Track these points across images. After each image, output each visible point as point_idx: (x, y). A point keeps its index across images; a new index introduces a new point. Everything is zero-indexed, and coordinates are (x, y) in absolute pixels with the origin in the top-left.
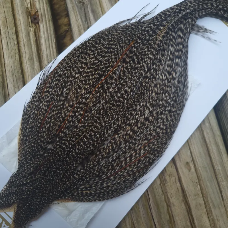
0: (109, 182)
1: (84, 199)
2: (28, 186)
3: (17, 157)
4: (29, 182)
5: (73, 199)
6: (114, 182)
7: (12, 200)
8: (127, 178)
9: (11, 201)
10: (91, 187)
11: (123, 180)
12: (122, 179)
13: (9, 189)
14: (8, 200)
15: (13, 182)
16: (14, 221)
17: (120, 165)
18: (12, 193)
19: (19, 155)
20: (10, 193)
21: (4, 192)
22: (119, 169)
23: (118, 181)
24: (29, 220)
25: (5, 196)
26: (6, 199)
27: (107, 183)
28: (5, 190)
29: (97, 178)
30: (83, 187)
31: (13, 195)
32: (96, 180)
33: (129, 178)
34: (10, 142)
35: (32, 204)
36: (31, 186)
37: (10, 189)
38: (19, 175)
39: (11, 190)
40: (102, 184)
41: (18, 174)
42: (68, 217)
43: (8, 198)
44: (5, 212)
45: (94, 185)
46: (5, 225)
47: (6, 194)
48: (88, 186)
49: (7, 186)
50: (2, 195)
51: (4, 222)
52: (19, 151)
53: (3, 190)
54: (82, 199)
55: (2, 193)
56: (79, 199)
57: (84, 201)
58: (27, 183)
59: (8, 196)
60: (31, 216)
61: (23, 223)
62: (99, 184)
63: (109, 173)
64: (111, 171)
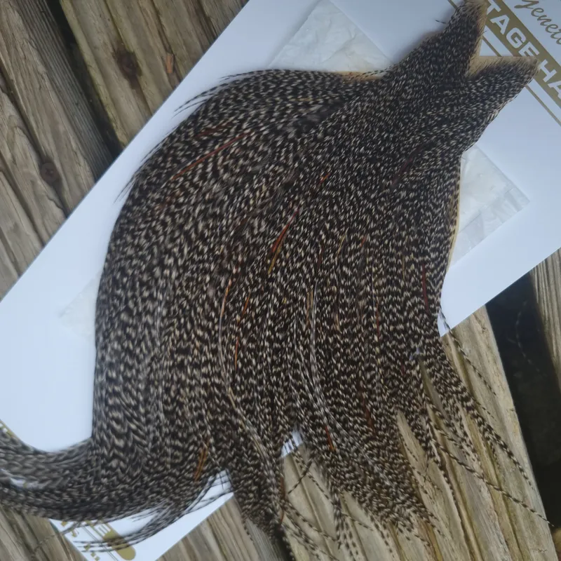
0: (253, 119)
1: (312, 77)
2: (439, 116)
3: (462, 183)
4: (435, 126)
5: (339, 79)
6: (241, 117)
7: (479, 84)
8: (214, 125)
9: (482, 83)
10: (296, 107)
11: (222, 121)
12: (224, 124)
13: (483, 110)
14: (489, 86)
15: (473, 128)
16: (476, 33)
17: (228, 156)
18: (478, 102)
19: (458, 187)
20: (483, 101)
21: (498, 104)
22: (232, 147)
23: (232, 118)
24: (442, 34)
25: (495, 95)
26: (494, 87)
27: (257, 115)
28: (495, 108)
29: (280, 127)
30: (312, 109)
31: (477, 96)
32: (284, 122)
33: (210, 126)
34: (477, 219)
35: (431, 74)
36: (431, 117)
37: (481, 111)
38: (459, 143)
39: (478, 108)
40: (270, 113)
41: (460, 146)
42: (353, 36)
43: (487, 91)
44: (499, 55)
45: (289, 112)
46: (499, 24)
47: (491, 100)
48: (301, 110)
49: (488, 118)
50: (501, 97)
51: (503, 32)
52: (456, 196)
53: (499, 109)
54: (316, 77)
55: (501, 102)
56: (324, 79)
57: (313, 72)
58: (439, 124)
59: (489, 95)
60: (437, 45)
61: (456, 28)
62: (276, 114)
63: (254, 138)
64: (250, 143)
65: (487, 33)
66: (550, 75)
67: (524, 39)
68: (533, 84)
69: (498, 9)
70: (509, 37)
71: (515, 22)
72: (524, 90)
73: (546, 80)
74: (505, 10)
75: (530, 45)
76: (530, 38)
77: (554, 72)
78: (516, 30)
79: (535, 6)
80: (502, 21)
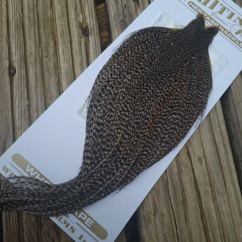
65: (206, 21)
66: (223, 30)
67: (214, 22)
68: (219, 32)
69: (207, 16)
70: (211, 21)
71: (211, 18)
72: (218, 33)
73: (222, 31)
74: (208, 16)
75: (216, 23)
76: (216, 22)
77: (223, 29)
78: (212, 20)
79: (215, 15)
80: (208, 18)
